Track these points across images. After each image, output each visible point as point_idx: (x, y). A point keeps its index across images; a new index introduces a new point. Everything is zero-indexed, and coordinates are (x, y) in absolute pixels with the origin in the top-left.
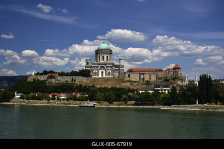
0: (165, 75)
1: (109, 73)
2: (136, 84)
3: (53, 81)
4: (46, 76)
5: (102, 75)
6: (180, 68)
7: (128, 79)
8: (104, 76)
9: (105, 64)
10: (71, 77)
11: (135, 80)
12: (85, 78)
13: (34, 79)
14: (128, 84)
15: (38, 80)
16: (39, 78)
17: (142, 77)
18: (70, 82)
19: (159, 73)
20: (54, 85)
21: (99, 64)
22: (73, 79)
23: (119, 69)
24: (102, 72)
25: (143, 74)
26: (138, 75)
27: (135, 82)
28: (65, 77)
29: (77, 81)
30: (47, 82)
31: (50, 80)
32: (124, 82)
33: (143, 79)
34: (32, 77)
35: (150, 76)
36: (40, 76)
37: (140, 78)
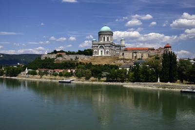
0: (157, 53)
1: (107, 52)
2: (128, 61)
3: (60, 59)
4: (56, 55)
5: (102, 53)
6: (170, 47)
7: (122, 57)
8: (103, 55)
9: (104, 44)
10: (75, 56)
11: (128, 58)
12: (86, 56)
13: (46, 58)
14: (122, 61)
15: (49, 58)
16: (50, 57)
17: (135, 55)
18: (74, 60)
19: (151, 52)
20: (61, 62)
21: (99, 44)
22: (76, 57)
23: (120, 49)
24: (102, 51)
25: (136, 52)
26: (131, 54)
27: (128, 60)
28: (70, 56)
29: (79, 59)
30: (55, 60)
31: (58, 58)
32: (119, 59)
33: (136, 57)
34: (44, 56)
35: (142, 54)
36: (51, 55)
37: (133, 56)
